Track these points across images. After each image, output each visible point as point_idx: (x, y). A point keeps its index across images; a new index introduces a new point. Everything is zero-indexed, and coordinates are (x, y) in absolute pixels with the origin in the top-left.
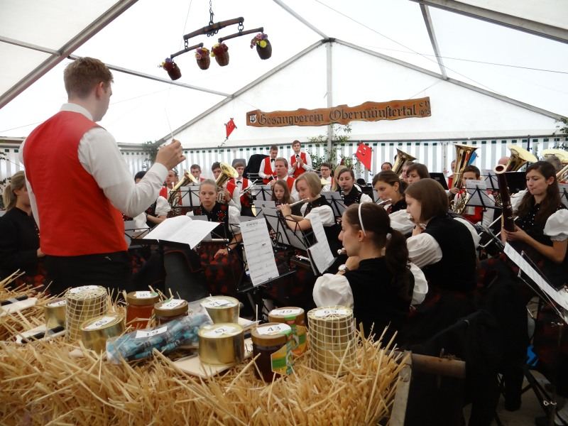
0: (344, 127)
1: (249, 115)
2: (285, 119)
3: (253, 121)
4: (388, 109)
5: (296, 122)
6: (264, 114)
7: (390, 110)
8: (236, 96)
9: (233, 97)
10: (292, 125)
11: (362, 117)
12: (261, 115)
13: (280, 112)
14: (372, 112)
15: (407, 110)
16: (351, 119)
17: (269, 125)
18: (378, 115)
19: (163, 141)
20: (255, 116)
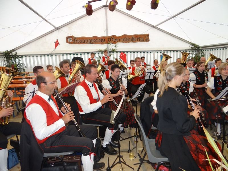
0: (114, 45)
1: (68, 38)
2: (87, 41)
3: (70, 41)
4: (133, 38)
5: (92, 42)
6: (76, 38)
7: (134, 38)
8: (59, 28)
9: (57, 29)
10: (90, 43)
11: (122, 41)
12: (74, 38)
13: (84, 37)
14: (126, 39)
15: (140, 39)
16: (117, 41)
17: (79, 43)
18: (129, 40)
19: (14, 50)
20: (71, 39)
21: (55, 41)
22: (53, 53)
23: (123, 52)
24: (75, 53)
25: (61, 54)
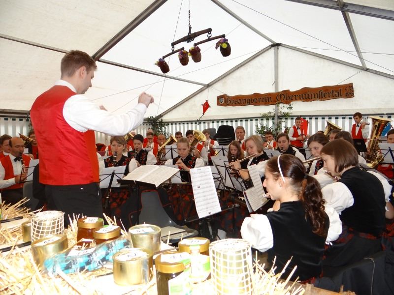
0: (287, 105)
1: (219, 98)
2: (244, 101)
3: (221, 102)
4: (320, 92)
5: (252, 103)
7: (322, 93)
8: (210, 86)
10: (249, 105)
11: (300, 99)
12: (227, 98)
13: (240, 95)
14: (307, 95)
15: (335, 93)
16: (292, 100)
17: (233, 105)
18: (313, 97)
19: (161, 116)
20: (223, 99)
21: (203, 104)
22: (201, 119)
23: (302, 117)
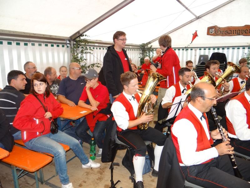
1: (209, 29)
2: (235, 31)
3: (211, 32)
6: (220, 28)
9: (198, 18)
12: (217, 29)
13: (231, 27)
17: (223, 35)
20: (214, 30)
21: (193, 33)
22: (188, 47)
24: (216, 47)
25: (198, 48)
